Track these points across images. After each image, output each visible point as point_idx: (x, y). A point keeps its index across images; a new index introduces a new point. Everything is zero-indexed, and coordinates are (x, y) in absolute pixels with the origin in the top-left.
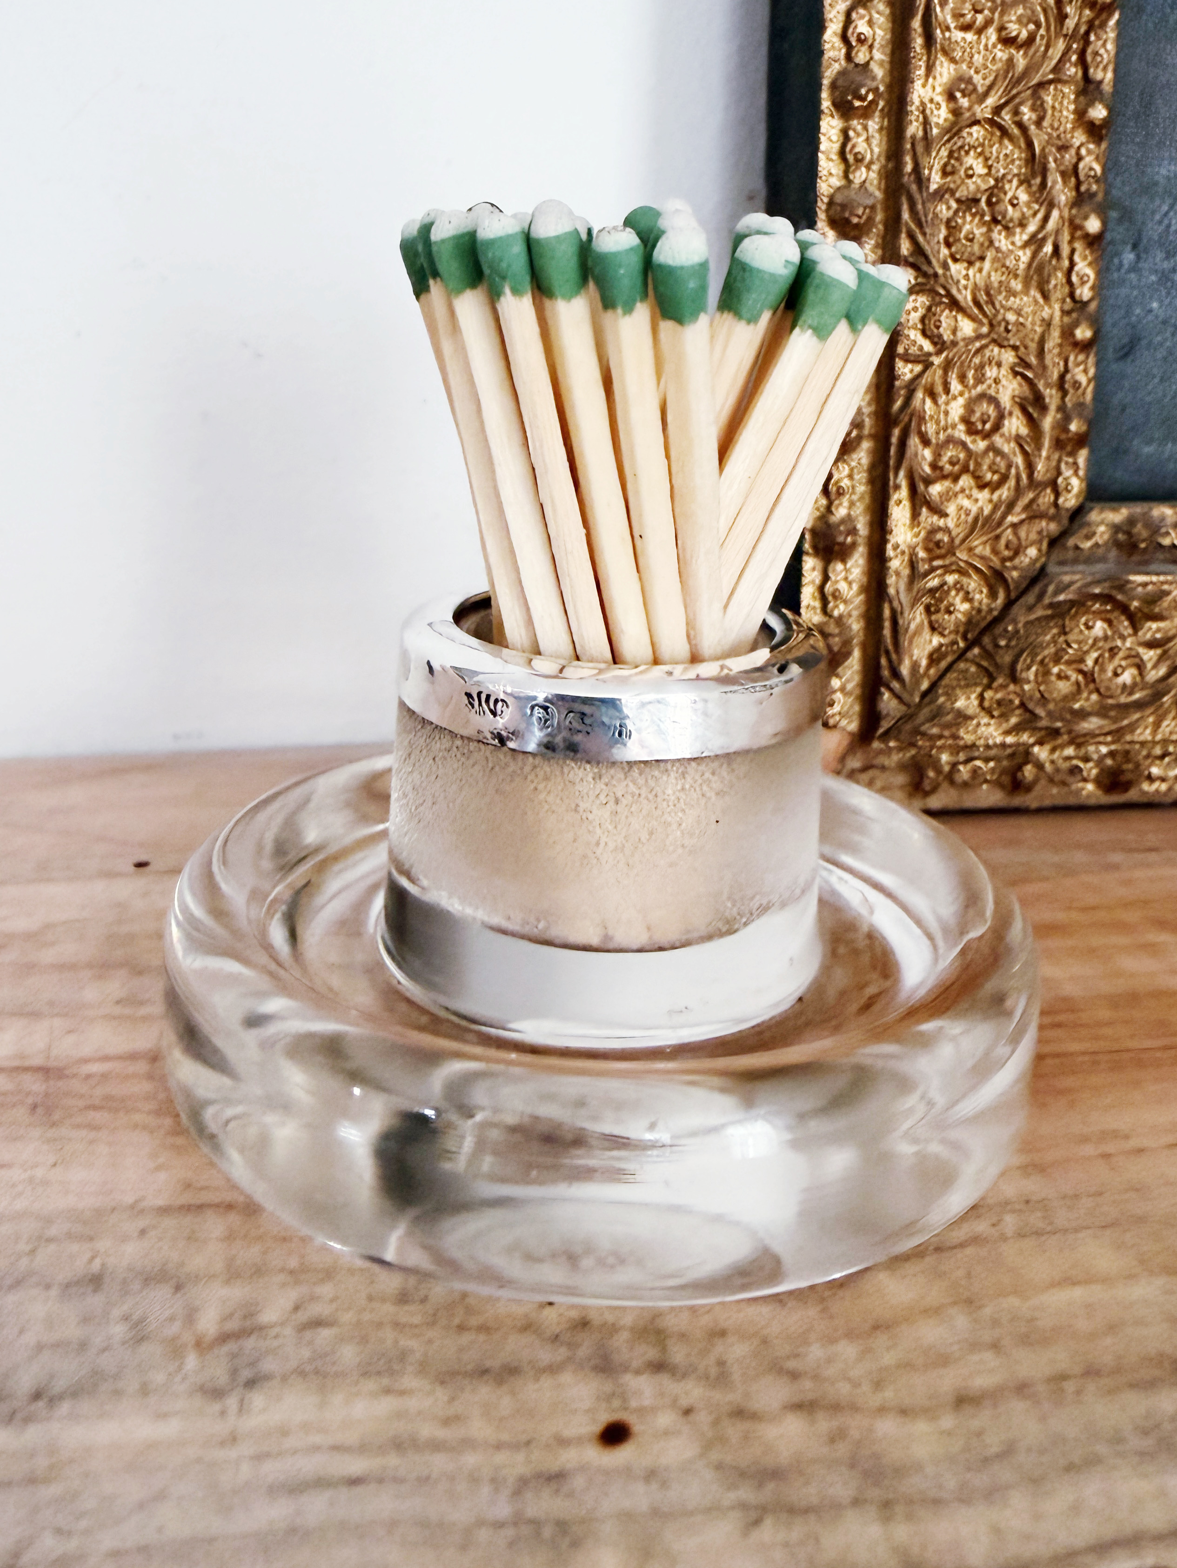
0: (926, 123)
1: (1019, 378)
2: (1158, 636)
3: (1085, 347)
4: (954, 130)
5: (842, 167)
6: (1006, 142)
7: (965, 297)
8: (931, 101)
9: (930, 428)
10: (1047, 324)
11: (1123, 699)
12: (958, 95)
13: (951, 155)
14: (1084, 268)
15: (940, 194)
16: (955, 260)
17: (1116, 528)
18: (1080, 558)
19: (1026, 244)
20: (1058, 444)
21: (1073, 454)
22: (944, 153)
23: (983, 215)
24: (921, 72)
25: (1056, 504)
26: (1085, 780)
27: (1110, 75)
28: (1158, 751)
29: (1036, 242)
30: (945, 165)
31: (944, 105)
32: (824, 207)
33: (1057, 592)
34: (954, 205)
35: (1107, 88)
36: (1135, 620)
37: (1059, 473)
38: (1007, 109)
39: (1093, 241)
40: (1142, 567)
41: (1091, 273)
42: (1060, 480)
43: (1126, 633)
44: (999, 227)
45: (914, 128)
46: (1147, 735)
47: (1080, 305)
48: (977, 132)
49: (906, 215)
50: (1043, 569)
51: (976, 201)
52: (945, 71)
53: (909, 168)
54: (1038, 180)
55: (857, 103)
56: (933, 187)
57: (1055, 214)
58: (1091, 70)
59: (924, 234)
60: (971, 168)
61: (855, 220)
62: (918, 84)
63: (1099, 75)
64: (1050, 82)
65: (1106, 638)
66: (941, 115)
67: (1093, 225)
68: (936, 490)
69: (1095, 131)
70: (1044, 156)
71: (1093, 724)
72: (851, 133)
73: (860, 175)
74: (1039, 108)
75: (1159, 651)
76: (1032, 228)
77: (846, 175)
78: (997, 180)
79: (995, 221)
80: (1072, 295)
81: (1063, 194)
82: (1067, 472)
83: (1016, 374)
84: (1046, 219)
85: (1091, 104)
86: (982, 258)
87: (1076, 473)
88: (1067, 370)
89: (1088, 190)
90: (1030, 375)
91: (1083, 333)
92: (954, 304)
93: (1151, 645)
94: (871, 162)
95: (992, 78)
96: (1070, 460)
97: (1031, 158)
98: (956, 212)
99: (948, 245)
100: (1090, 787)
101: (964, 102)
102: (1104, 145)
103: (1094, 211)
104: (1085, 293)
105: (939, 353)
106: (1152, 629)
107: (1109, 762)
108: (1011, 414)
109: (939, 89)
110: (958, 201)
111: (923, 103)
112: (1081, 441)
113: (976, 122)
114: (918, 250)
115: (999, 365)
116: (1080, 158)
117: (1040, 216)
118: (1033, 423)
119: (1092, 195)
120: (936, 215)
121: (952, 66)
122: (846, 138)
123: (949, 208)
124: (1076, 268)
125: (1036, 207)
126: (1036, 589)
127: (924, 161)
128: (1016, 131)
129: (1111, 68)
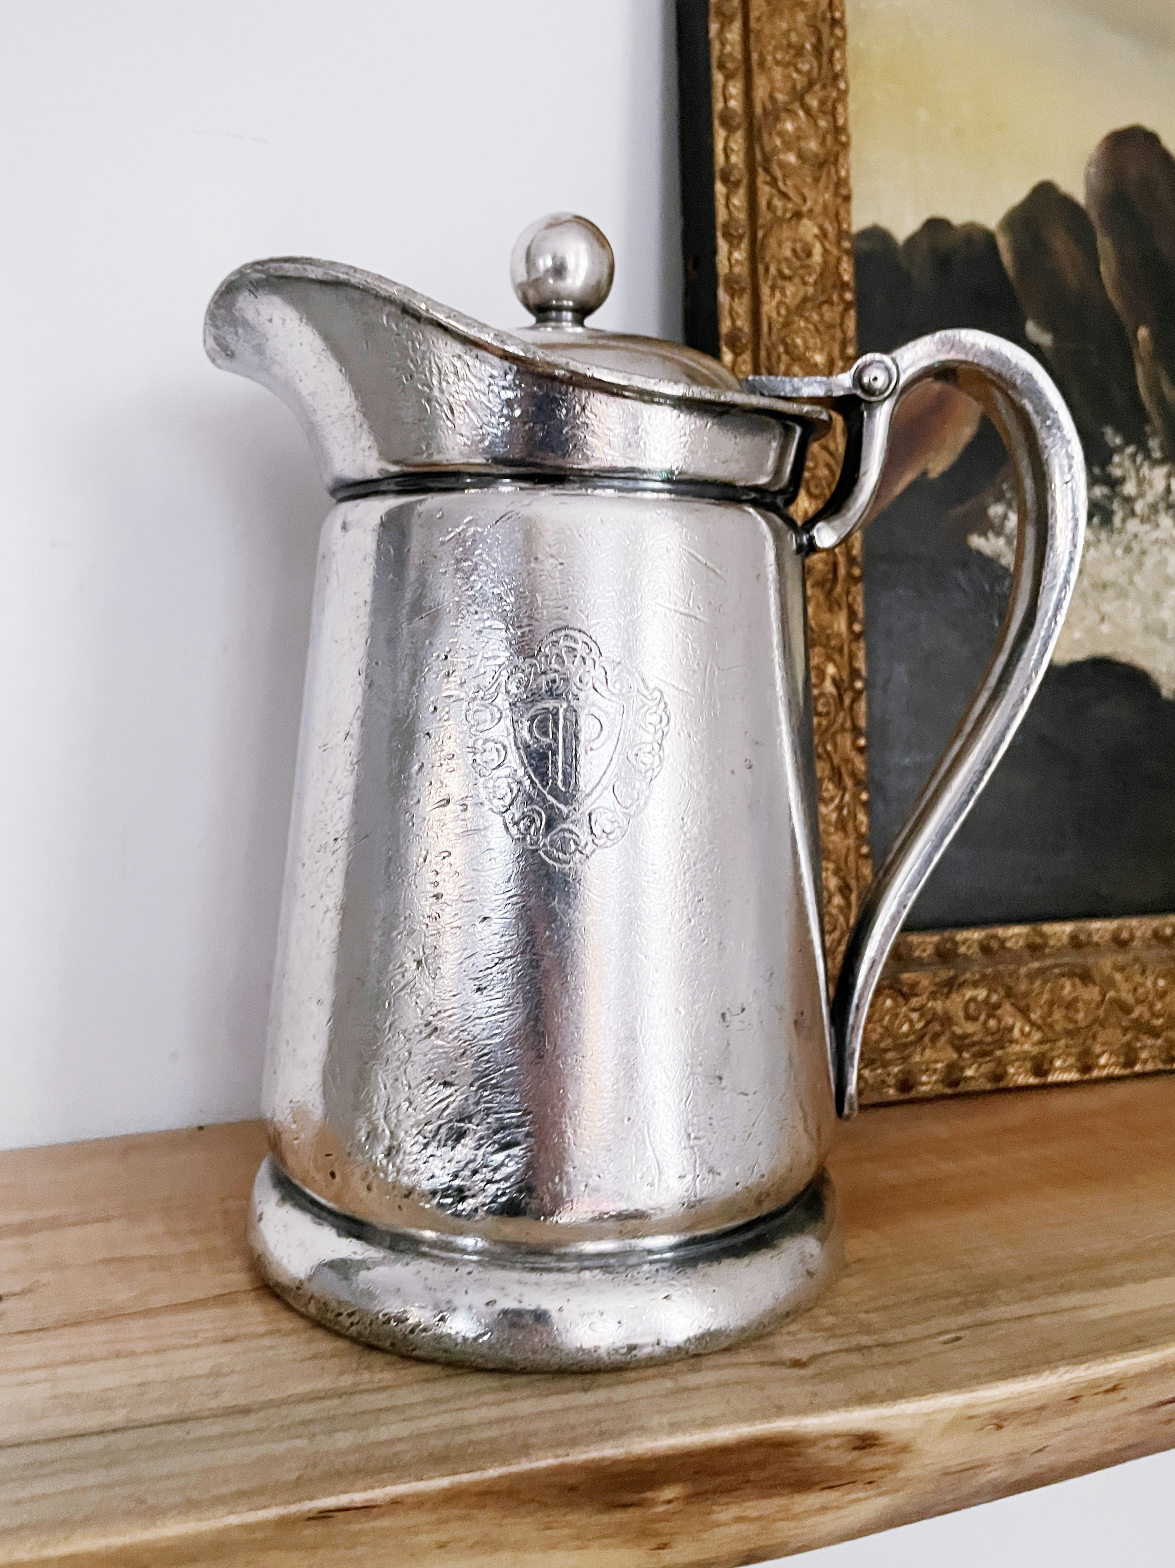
2: (917, 1005)
3: (866, 857)
10: (848, 849)
11: (904, 1040)
14: (862, 817)
19: (833, 811)
26: (889, 1086)
27: (864, 723)
28: (923, 1067)
29: (840, 808)
35: (864, 729)
39: (866, 805)
40: (906, 969)
41: (865, 820)
46: (917, 1058)
47: (861, 836)
54: (836, 779)
57: (846, 793)
63: (860, 725)
67: (864, 796)
69: (861, 750)
71: (890, 1055)
74: (835, 745)
75: (918, 1013)
76: (837, 801)
80: (857, 832)
81: (849, 782)
85: (858, 738)
89: (860, 779)
90: (842, 874)
91: (865, 850)
93: (914, 1010)
97: (833, 768)
100: (891, 1091)
102: (865, 757)
103: (863, 790)
104: (863, 829)
106: (915, 1002)
107: (900, 1076)
116: (855, 764)
117: (839, 796)
118: (847, 899)
119: (862, 781)
125: (837, 791)
128: (825, 756)
129: (864, 719)
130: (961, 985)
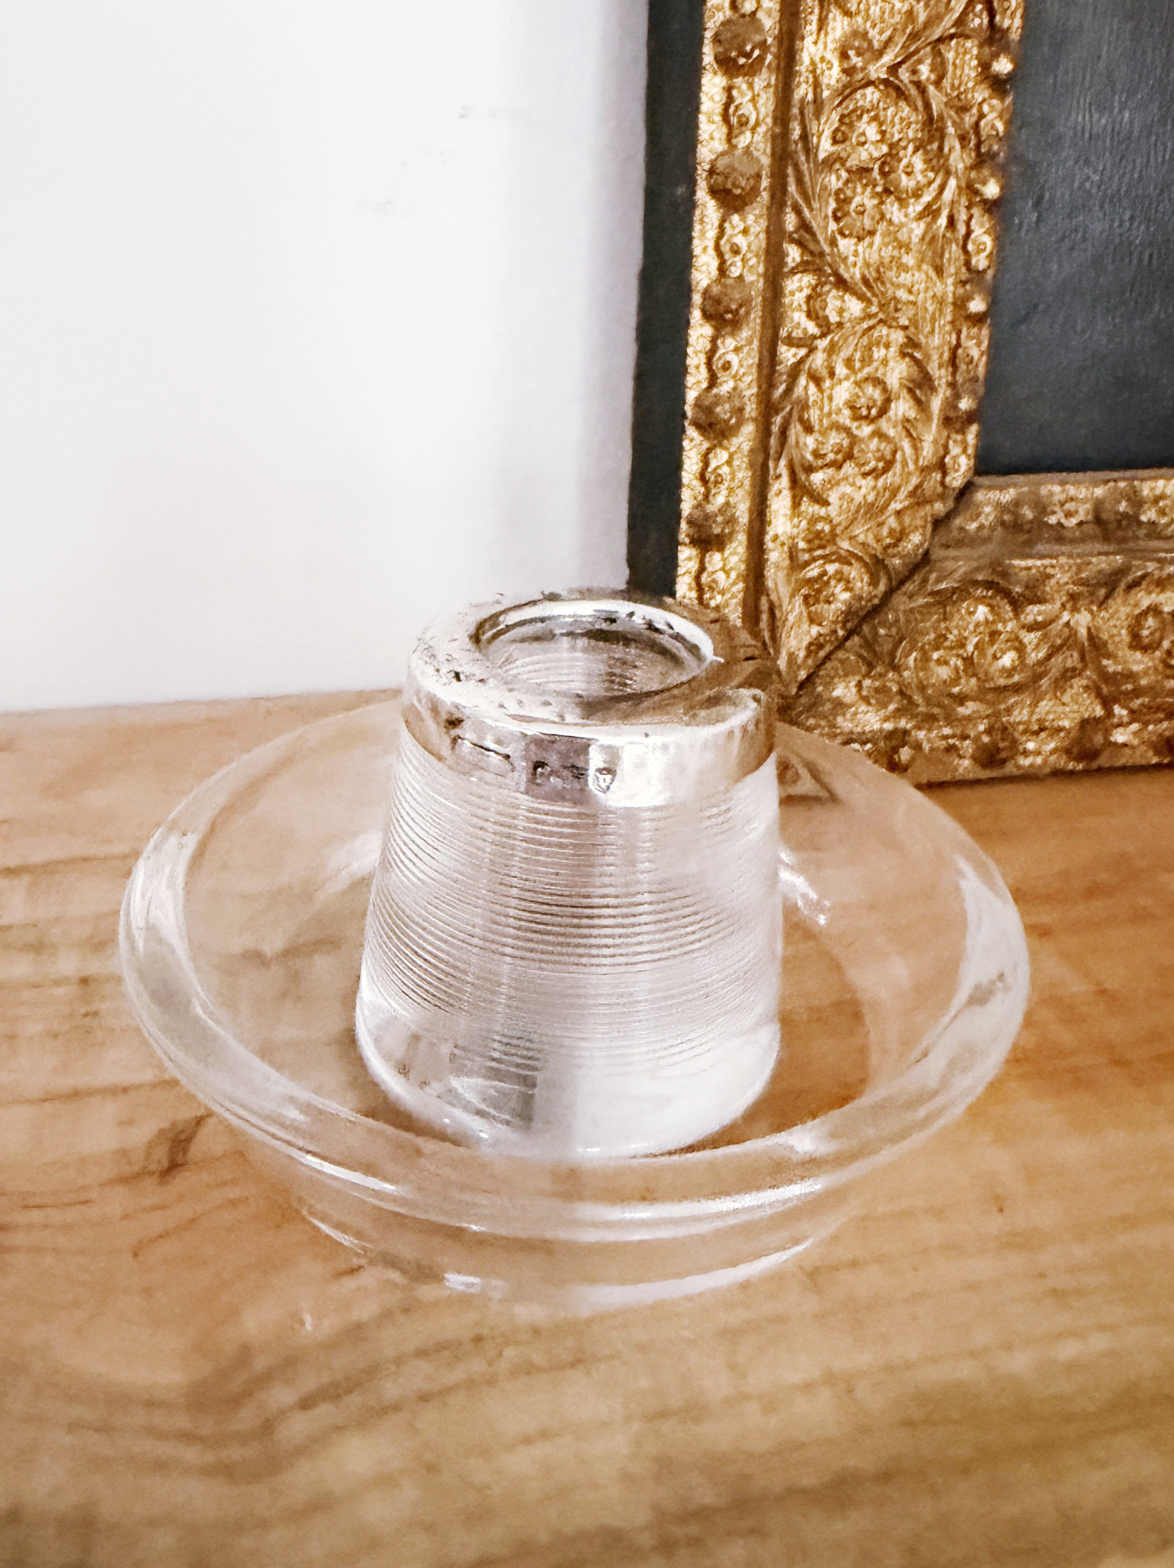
0: (817, 85)
1: (907, 359)
2: (1040, 619)
3: (978, 320)
4: (847, 91)
5: (725, 130)
6: (902, 104)
7: (854, 273)
8: (823, 59)
9: (814, 415)
10: (940, 301)
11: (1002, 682)
12: (851, 53)
13: (841, 121)
14: (981, 235)
15: (829, 163)
16: (843, 235)
17: (1001, 508)
18: (964, 541)
19: (920, 217)
20: (947, 421)
21: (962, 431)
22: (835, 117)
23: (875, 186)
24: (814, 27)
25: (942, 483)
26: (962, 758)
27: (1018, 22)
28: (1035, 727)
29: (930, 212)
30: (837, 130)
31: (836, 63)
32: (705, 174)
33: (938, 581)
34: (844, 175)
35: (1015, 35)
36: (1017, 605)
37: (946, 451)
38: (904, 66)
39: (991, 207)
41: (988, 241)
42: (947, 460)
43: (1007, 617)
44: (892, 198)
45: (803, 91)
46: (1025, 715)
47: (975, 275)
48: (871, 95)
49: (792, 188)
50: (927, 553)
51: (868, 170)
52: (838, 25)
53: (796, 133)
54: (935, 146)
55: (742, 61)
56: (822, 155)
57: (952, 183)
58: (998, 18)
59: (811, 209)
60: (863, 134)
61: (738, 191)
62: (809, 41)
63: (1006, 23)
64: (952, 37)
65: (987, 621)
66: (833, 76)
67: (992, 190)
68: (817, 478)
69: (999, 85)
70: (941, 117)
71: (971, 708)
72: (735, 93)
73: (744, 140)
74: (939, 66)
75: (1039, 634)
76: (926, 198)
77: (730, 137)
78: (891, 146)
79: (887, 191)
80: (967, 263)
81: (961, 156)
82: (955, 450)
83: (903, 355)
84: (942, 188)
85: (995, 56)
86: (872, 233)
87: (964, 451)
88: (958, 345)
89: (989, 151)
90: (918, 355)
91: (977, 305)
92: (841, 283)
93: (1032, 628)
94: (757, 124)
95: (888, 33)
96: (959, 437)
97: (928, 121)
98: (847, 182)
99: (837, 219)
100: (966, 763)
101: (856, 61)
102: (1009, 100)
103: (993, 175)
104: (981, 262)
105: (823, 335)
106: (1033, 613)
107: (986, 739)
108: (898, 398)
109: (831, 46)
110: (849, 171)
111: (813, 63)
112: (971, 417)
113: (870, 83)
114: (804, 226)
115: (887, 346)
116: (982, 116)
117: (935, 186)
118: (921, 405)
119: (993, 156)
120: (824, 188)
121: (846, 20)
122: (730, 99)
123: (839, 178)
124: (973, 236)
125: (931, 175)
126: (917, 578)
127: (814, 128)
128: (913, 91)
129: (1019, 14)
130: (1135, 584)
